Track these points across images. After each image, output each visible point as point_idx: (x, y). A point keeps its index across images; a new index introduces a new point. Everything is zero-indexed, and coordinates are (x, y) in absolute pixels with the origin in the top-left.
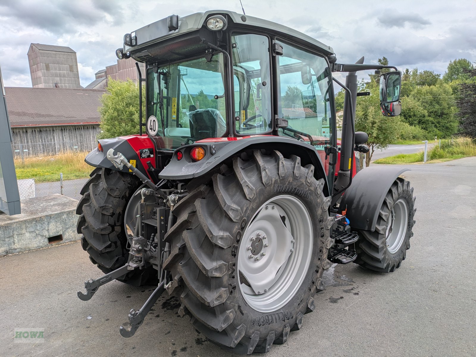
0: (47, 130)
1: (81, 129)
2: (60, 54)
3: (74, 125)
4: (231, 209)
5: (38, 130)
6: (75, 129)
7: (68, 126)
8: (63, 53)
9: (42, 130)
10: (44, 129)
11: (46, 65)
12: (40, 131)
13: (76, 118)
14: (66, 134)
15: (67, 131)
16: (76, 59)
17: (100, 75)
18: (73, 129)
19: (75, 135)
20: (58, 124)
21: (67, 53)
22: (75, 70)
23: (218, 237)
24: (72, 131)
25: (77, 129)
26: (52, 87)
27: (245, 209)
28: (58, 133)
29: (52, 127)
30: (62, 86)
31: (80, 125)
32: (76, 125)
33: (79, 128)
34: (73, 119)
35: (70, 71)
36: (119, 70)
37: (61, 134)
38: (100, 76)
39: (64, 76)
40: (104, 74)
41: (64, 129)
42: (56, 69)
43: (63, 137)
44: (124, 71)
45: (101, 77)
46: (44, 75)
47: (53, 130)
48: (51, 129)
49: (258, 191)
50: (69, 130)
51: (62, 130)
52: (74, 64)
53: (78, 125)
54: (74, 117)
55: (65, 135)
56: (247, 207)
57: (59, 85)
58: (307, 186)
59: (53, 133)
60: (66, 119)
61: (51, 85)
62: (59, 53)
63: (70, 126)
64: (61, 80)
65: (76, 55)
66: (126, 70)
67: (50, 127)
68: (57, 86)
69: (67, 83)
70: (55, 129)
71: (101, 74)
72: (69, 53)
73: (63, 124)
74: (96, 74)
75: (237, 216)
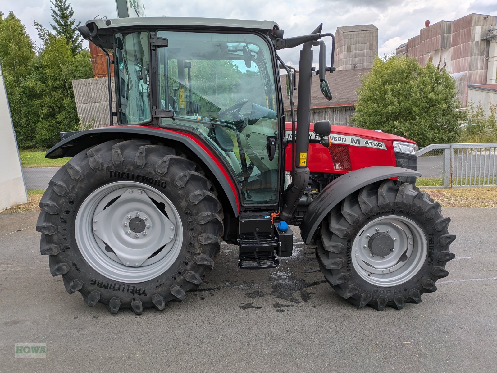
0: (320, 112)
1: (352, 110)
2: (362, 34)
3: (345, 107)
4: (55, 185)
5: (313, 112)
6: (346, 110)
7: (339, 107)
8: (365, 32)
9: (316, 112)
10: (318, 111)
11: (348, 47)
12: (314, 113)
13: (347, 99)
14: (337, 115)
15: (338, 112)
16: (377, 36)
17: (400, 49)
18: (344, 110)
19: (345, 116)
20: (329, 106)
21: (369, 31)
22: (375, 48)
23: (44, 204)
24: (342, 112)
25: (348, 110)
26: (350, 68)
27: (71, 187)
28: (329, 114)
29: (325, 109)
30: (360, 66)
31: (351, 106)
32: (347, 106)
33: (350, 109)
34: (345, 100)
35: (370, 50)
36: (421, 42)
37: (332, 115)
38: (400, 51)
39: (364, 56)
40: (405, 47)
41: (336, 111)
42: (356, 50)
43: (333, 118)
44: (426, 42)
45: (402, 51)
46: (345, 57)
47: (325, 112)
48: (324, 111)
49: (85, 173)
50: (340, 111)
51: (333, 111)
52: (375, 42)
53: (349, 106)
54: (346, 98)
55: (335, 116)
56: (74, 186)
57: (358, 65)
58: (158, 176)
59: (325, 115)
60: (338, 100)
61: (350, 66)
62: (361, 32)
63: (341, 107)
64: (360, 60)
65: (378, 32)
66: (429, 41)
67: (323, 108)
68: (355, 67)
69: (365, 62)
70: (327, 111)
71: (402, 48)
72: (371, 31)
73: (334, 105)
74: (397, 49)
75: (62, 191)
